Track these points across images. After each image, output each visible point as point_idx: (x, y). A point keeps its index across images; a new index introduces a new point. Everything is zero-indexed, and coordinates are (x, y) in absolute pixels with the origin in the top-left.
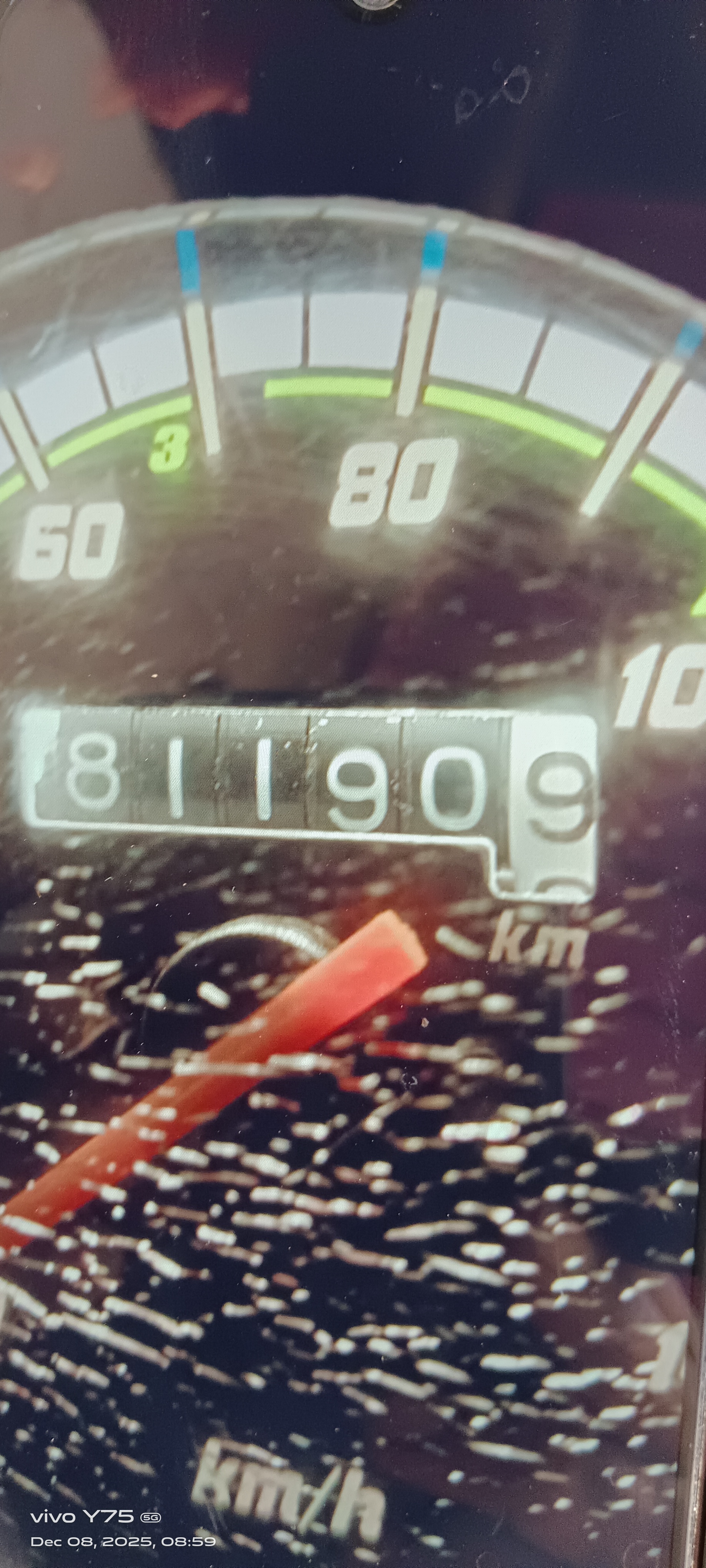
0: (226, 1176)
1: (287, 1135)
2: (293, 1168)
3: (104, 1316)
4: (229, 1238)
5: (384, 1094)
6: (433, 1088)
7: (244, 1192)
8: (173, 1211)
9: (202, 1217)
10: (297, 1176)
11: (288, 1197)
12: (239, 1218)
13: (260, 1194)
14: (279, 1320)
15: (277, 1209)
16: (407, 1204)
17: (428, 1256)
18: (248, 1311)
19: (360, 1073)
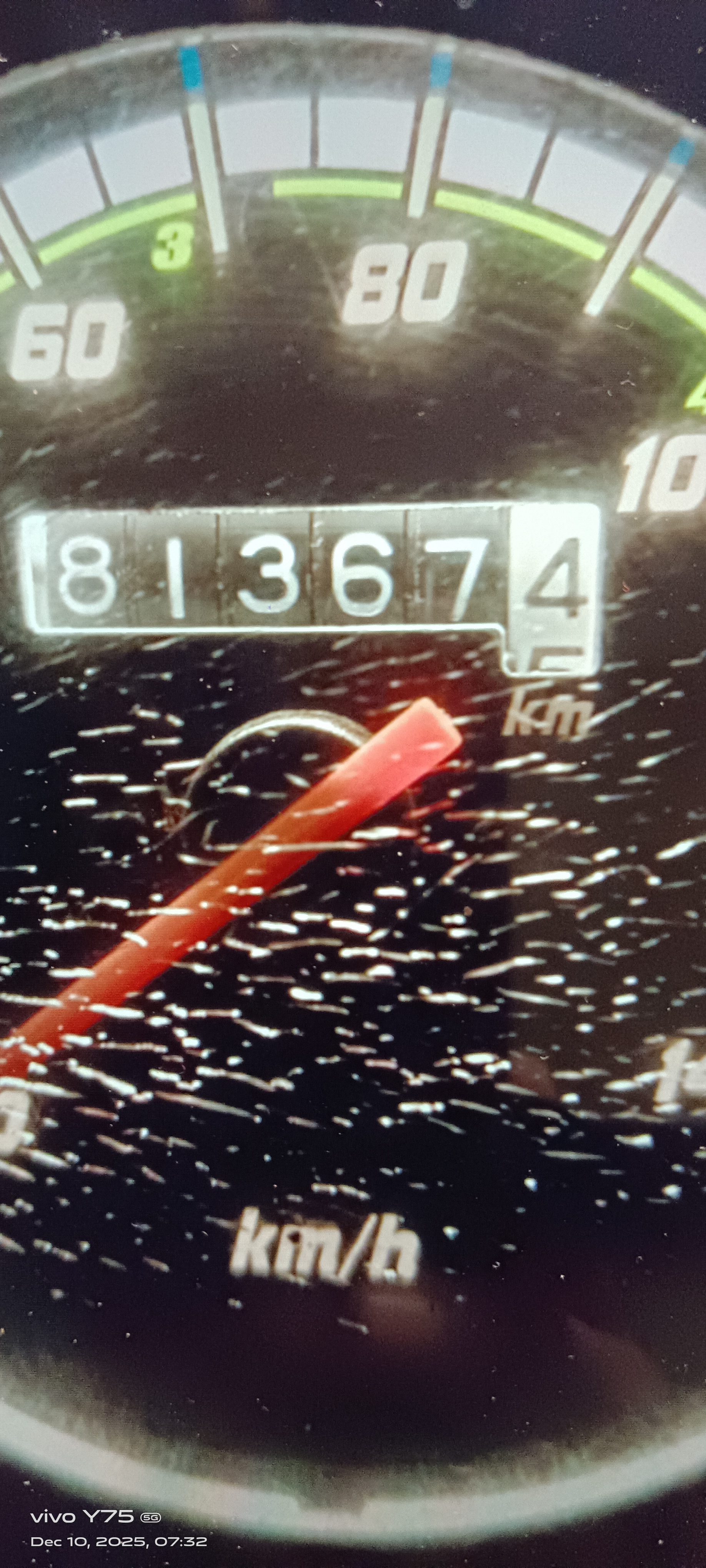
0: (312, 942)
1: (371, 898)
2: (375, 928)
3: (196, 1084)
4: (317, 996)
5: (459, 856)
6: (501, 846)
7: (332, 953)
8: (262, 979)
9: (291, 980)
10: (380, 934)
11: (372, 952)
12: (328, 976)
13: (347, 953)
14: (370, 1063)
15: (362, 965)
16: (483, 947)
17: (500, 990)
18: (336, 1059)
19: (436, 838)
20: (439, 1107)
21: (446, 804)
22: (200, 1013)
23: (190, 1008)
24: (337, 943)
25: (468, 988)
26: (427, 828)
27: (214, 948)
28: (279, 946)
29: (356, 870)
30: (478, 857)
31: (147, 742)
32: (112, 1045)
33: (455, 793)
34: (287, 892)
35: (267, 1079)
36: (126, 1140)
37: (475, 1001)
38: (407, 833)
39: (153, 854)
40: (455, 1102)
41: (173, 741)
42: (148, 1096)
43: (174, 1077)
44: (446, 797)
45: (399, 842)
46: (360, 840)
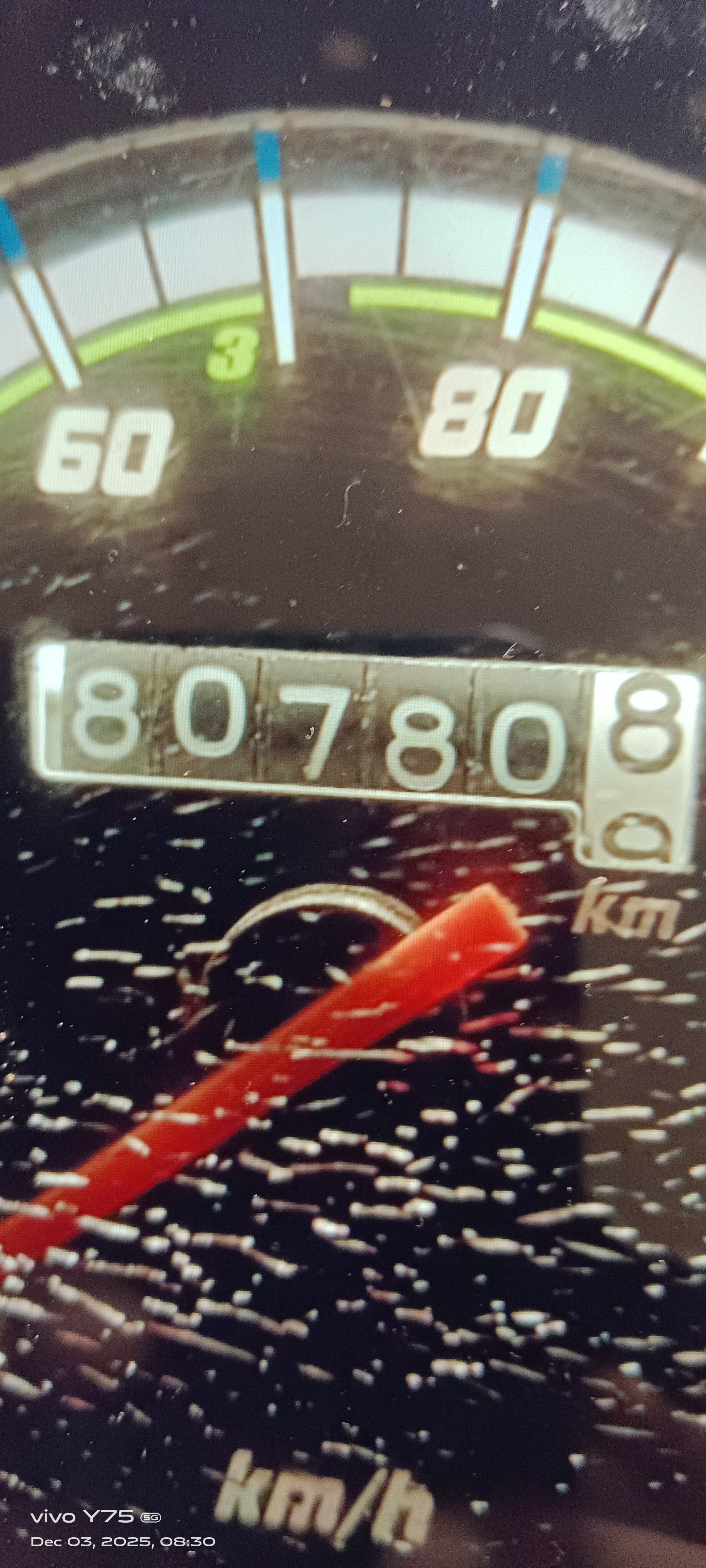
0: (342, 1166)
1: (414, 1120)
2: (417, 1157)
3: (195, 1319)
4: (344, 1230)
5: (522, 1079)
6: (572, 1071)
7: (365, 1181)
8: (280, 1205)
9: (314, 1209)
10: (425, 1163)
11: (413, 1185)
12: (356, 1208)
13: (383, 1183)
14: (400, 1312)
15: (399, 1198)
16: (543, 1188)
17: (559, 1239)
18: (359, 1304)
19: (496, 1056)
20: (478, 1368)
21: (509, 1017)
22: (205, 1239)
23: (193, 1231)
24: (370, 1170)
25: (522, 1234)
26: (486, 1043)
27: (227, 1164)
28: (303, 1168)
29: (400, 1086)
30: (544, 1081)
31: (168, 918)
32: (101, 1266)
33: (522, 1004)
34: (317, 1105)
35: (280, 1320)
36: (112, 1374)
37: (529, 1249)
38: (463, 1047)
39: (162, 1048)
40: (496, 1363)
41: (198, 919)
42: (139, 1326)
43: (171, 1309)
44: (510, 1008)
45: (451, 1057)
46: (407, 1051)
